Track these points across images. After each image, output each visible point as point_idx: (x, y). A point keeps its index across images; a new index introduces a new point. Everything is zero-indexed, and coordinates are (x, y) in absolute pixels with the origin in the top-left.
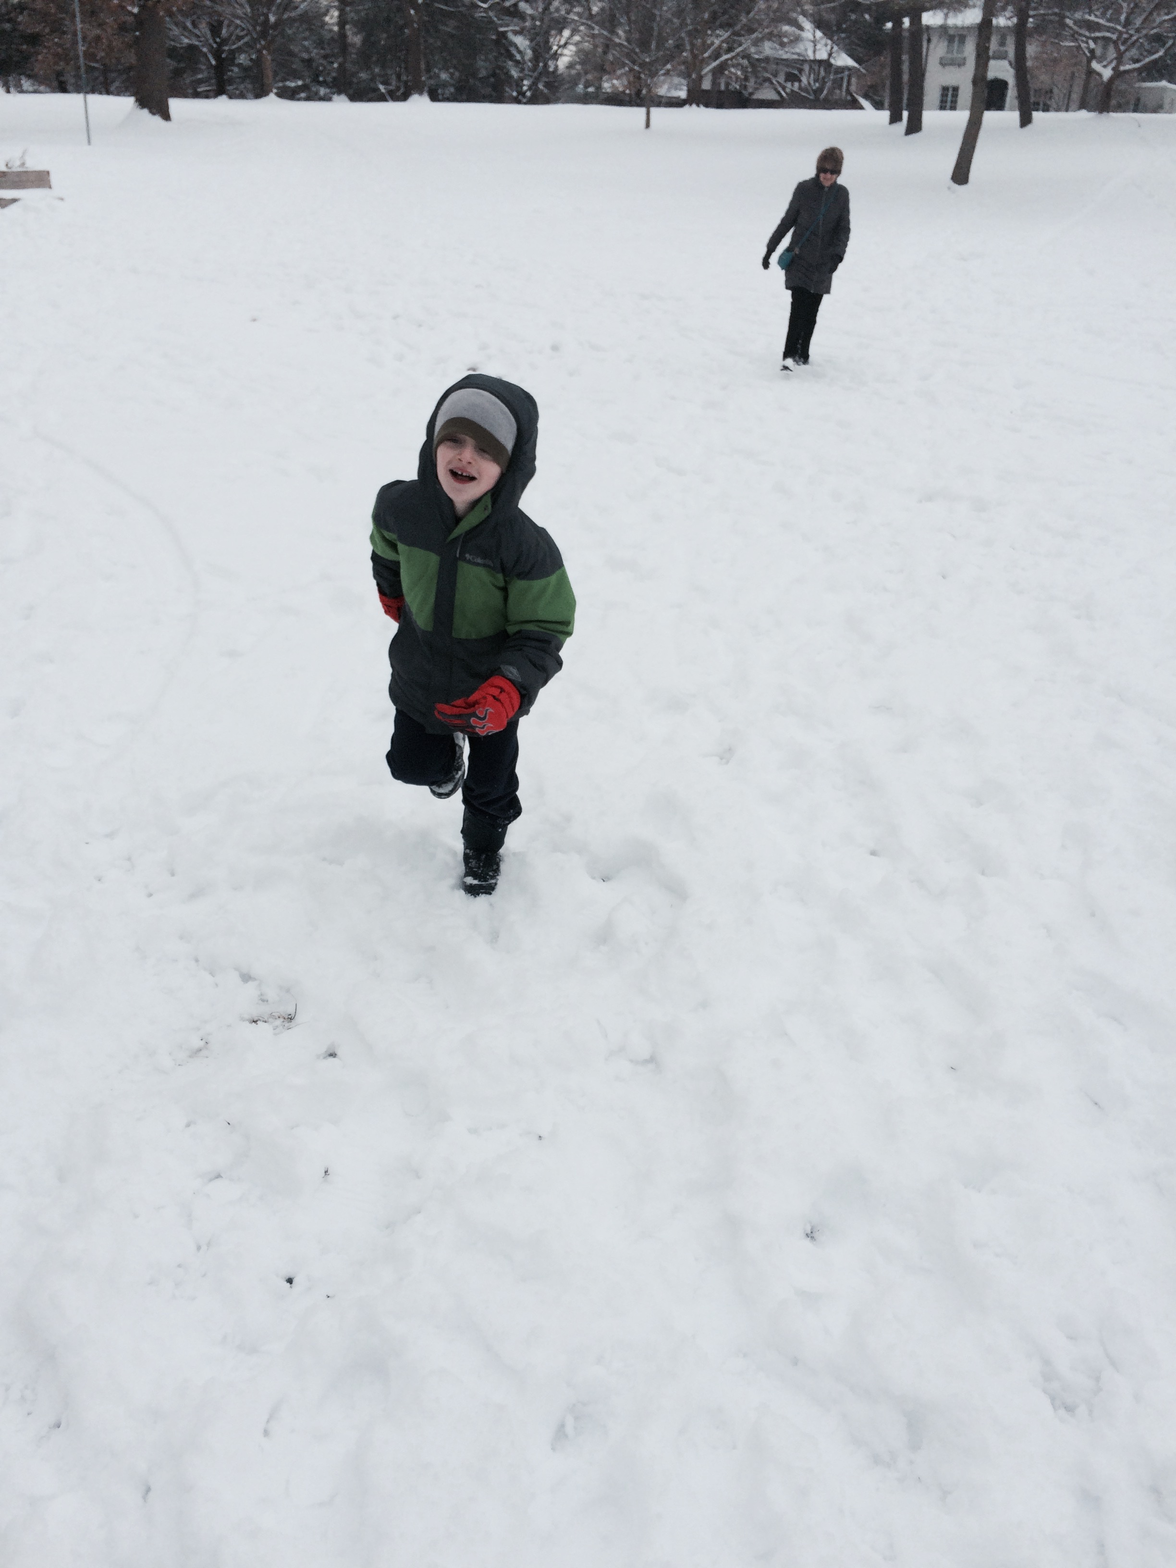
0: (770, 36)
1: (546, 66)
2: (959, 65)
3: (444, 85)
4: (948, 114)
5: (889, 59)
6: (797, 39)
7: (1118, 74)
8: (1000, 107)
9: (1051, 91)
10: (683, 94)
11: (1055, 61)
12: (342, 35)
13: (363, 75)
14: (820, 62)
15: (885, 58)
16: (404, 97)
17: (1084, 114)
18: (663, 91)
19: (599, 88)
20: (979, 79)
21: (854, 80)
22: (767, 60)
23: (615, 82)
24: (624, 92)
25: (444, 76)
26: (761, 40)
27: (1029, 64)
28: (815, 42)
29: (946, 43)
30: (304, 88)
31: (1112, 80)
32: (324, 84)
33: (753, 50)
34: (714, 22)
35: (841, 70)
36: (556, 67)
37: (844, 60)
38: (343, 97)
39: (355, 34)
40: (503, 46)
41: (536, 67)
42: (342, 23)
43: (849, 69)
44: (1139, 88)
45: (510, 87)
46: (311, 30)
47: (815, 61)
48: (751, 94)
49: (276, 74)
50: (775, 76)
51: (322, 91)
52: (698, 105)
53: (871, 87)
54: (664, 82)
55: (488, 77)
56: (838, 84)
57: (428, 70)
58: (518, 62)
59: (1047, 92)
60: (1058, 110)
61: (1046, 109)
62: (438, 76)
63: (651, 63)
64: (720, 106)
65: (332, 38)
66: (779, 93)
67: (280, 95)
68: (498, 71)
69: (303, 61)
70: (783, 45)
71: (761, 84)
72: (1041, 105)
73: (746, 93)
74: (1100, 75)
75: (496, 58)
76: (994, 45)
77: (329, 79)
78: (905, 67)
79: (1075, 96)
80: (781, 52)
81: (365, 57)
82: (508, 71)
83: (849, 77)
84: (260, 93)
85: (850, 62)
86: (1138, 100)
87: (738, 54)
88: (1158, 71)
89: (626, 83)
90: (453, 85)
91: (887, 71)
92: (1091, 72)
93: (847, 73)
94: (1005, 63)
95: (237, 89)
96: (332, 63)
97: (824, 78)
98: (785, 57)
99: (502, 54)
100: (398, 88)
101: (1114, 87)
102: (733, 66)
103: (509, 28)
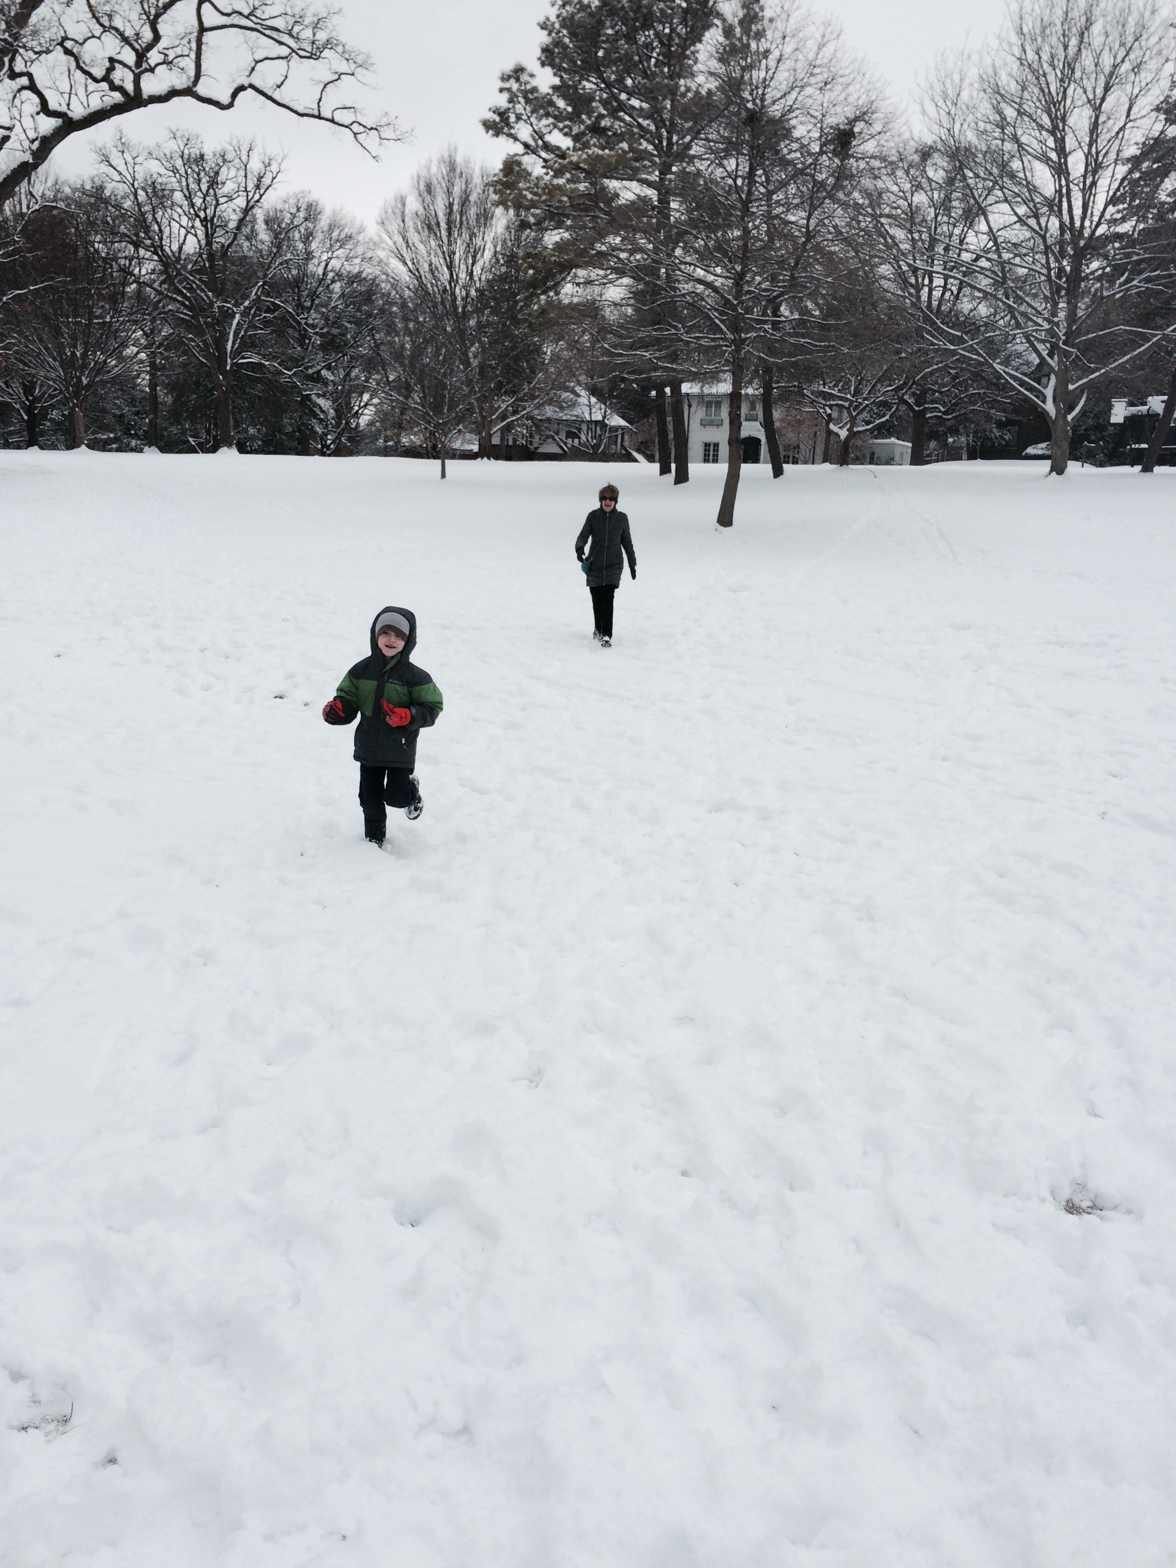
0: (550, 402)
1: (347, 423)
2: (718, 425)
3: (252, 438)
4: (710, 466)
5: (655, 421)
6: (574, 405)
7: (852, 434)
8: (756, 460)
9: (798, 446)
10: (475, 448)
11: (800, 422)
12: (154, 395)
13: (174, 429)
14: (596, 422)
15: (653, 420)
16: (214, 450)
17: (827, 466)
18: (457, 445)
19: (398, 442)
20: (735, 440)
21: (626, 437)
22: (549, 420)
23: (412, 437)
24: (420, 446)
25: (252, 431)
26: (543, 405)
27: (777, 424)
28: (590, 406)
29: (704, 408)
30: (116, 440)
31: (848, 439)
32: (136, 436)
33: (536, 412)
34: (499, 389)
35: (616, 429)
36: (358, 424)
37: (616, 421)
38: (154, 449)
39: (166, 394)
40: (307, 407)
41: (338, 424)
42: (153, 385)
43: (623, 428)
44: (873, 444)
45: (315, 440)
46: (122, 390)
47: (591, 421)
48: (537, 448)
49: (87, 428)
50: (557, 434)
51: (133, 443)
52: (489, 459)
53: (642, 443)
54: (457, 438)
55: (293, 431)
56: (613, 440)
57: (237, 425)
58: (321, 420)
59: (794, 448)
60: (805, 463)
61: (795, 462)
62: (247, 431)
63: (445, 423)
64: (509, 458)
65: (144, 398)
66: (561, 448)
67: (91, 447)
68: (303, 428)
69: (115, 416)
70: (562, 408)
71: (544, 440)
72: (791, 460)
73: (532, 448)
74: (838, 435)
75: (300, 417)
76: (744, 410)
77: (141, 433)
78: (670, 427)
79: (819, 451)
80: (561, 415)
81: (175, 415)
82: (313, 427)
83: (623, 434)
84: (72, 444)
85: (623, 423)
86: (873, 453)
87: (523, 416)
88: (888, 430)
89: (422, 438)
90: (260, 440)
91: (655, 430)
92: (829, 432)
93: (620, 432)
94: (757, 424)
95: (48, 440)
96: (145, 418)
97: (600, 436)
98: (564, 418)
99: (306, 414)
100: (208, 442)
101: (851, 443)
102: (519, 426)
103: (313, 391)
